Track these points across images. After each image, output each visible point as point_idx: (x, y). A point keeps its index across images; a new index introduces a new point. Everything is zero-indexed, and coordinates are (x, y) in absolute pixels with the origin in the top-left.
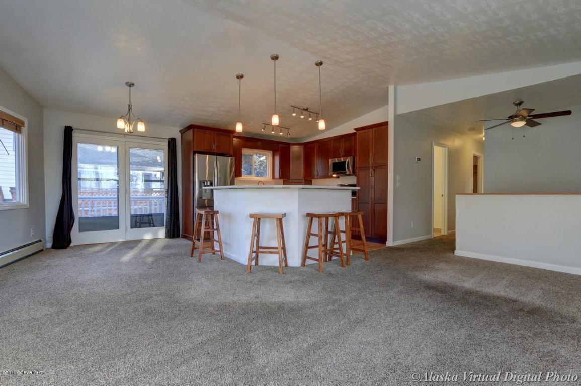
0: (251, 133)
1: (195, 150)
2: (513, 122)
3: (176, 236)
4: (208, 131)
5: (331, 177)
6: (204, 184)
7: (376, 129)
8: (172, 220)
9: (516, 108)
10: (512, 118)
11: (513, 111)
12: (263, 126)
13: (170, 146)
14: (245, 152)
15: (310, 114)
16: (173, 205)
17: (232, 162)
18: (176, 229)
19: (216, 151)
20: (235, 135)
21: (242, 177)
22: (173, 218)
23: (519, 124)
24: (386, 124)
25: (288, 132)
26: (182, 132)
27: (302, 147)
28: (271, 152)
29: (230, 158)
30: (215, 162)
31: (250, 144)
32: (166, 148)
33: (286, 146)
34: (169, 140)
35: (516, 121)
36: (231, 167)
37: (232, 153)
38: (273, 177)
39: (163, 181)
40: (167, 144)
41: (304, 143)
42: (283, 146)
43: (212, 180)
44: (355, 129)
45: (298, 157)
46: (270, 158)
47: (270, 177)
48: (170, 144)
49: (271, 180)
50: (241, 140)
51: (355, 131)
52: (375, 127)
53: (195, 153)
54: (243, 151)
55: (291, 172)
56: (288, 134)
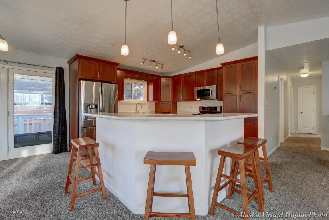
0: (131, 67)
1: (81, 77)
3: (63, 150)
4: (93, 62)
5: (195, 100)
6: (89, 107)
7: (244, 63)
8: (60, 138)
12: (143, 60)
13: (58, 74)
14: (127, 81)
15: (184, 51)
16: (61, 124)
17: (115, 89)
18: (63, 145)
19: (101, 79)
20: (118, 67)
21: (125, 100)
22: (60, 136)
24: (256, 58)
25: (162, 67)
26: (70, 63)
27: (170, 79)
28: (147, 82)
29: (114, 85)
30: (100, 88)
31: (130, 75)
32: (54, 76)
33: (158, 78)
34: (56, 69)
36: (115, 92)
37: (116, 81)
38: (148, 100)
39: (51, 104)
40: (55, 72)
41: (172, 76)
42: (156, 78)
43: (97, 103)
44: (221, 64)
45: (167, 86)
46: (146, 86)
47: (145, 101)
48: (58, 72)
49: (147, 102)
50: (123, 72)
51: (221, 66)
52: (241, 62)
53: (80, 79)
54: (125, 81)
55: (162, 97)
56: (162, 68)
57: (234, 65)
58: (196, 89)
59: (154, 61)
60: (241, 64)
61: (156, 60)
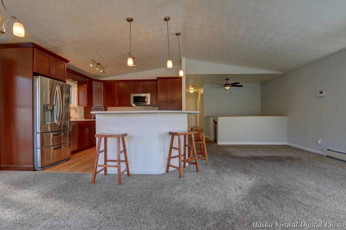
1: (35, 71)
2: (226, 86)
4: (47, 55)
5: (131, 106)
9: (226, 81)
10: (226, 85)
11: (225, 82)
12: (92, 62)
23: (228, 88)
27: (102, 83)
28: (77, 84)
30: (57, 87)
35: (227, 86)
37: (65, 80)
38: (79, 104)
42: (89, 80)
43: (54, 104)
44: (157, 78)
45: (99, 90)
46: (76, 88)
47: (75, 105)
49: (77, 106)
51: (156, 79)
56: (104, 72)
57: (166, 80)
58: (133, 96)
59: (99, 64)
60: (170, 80)
61: (101, 63)
